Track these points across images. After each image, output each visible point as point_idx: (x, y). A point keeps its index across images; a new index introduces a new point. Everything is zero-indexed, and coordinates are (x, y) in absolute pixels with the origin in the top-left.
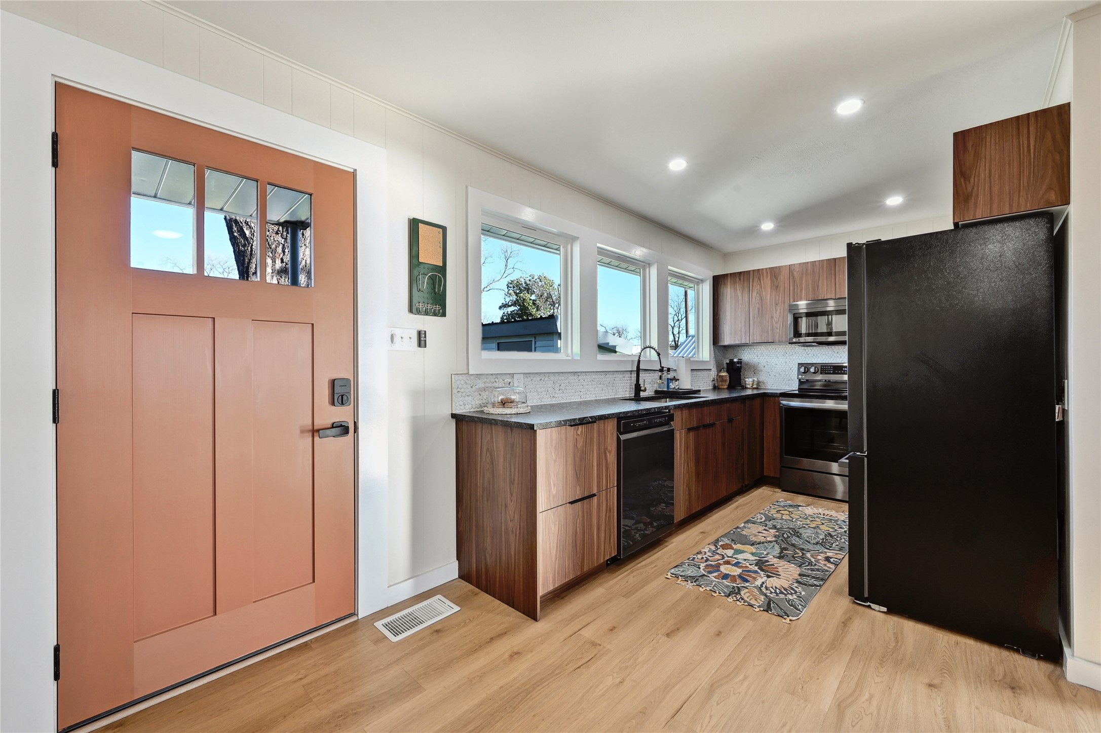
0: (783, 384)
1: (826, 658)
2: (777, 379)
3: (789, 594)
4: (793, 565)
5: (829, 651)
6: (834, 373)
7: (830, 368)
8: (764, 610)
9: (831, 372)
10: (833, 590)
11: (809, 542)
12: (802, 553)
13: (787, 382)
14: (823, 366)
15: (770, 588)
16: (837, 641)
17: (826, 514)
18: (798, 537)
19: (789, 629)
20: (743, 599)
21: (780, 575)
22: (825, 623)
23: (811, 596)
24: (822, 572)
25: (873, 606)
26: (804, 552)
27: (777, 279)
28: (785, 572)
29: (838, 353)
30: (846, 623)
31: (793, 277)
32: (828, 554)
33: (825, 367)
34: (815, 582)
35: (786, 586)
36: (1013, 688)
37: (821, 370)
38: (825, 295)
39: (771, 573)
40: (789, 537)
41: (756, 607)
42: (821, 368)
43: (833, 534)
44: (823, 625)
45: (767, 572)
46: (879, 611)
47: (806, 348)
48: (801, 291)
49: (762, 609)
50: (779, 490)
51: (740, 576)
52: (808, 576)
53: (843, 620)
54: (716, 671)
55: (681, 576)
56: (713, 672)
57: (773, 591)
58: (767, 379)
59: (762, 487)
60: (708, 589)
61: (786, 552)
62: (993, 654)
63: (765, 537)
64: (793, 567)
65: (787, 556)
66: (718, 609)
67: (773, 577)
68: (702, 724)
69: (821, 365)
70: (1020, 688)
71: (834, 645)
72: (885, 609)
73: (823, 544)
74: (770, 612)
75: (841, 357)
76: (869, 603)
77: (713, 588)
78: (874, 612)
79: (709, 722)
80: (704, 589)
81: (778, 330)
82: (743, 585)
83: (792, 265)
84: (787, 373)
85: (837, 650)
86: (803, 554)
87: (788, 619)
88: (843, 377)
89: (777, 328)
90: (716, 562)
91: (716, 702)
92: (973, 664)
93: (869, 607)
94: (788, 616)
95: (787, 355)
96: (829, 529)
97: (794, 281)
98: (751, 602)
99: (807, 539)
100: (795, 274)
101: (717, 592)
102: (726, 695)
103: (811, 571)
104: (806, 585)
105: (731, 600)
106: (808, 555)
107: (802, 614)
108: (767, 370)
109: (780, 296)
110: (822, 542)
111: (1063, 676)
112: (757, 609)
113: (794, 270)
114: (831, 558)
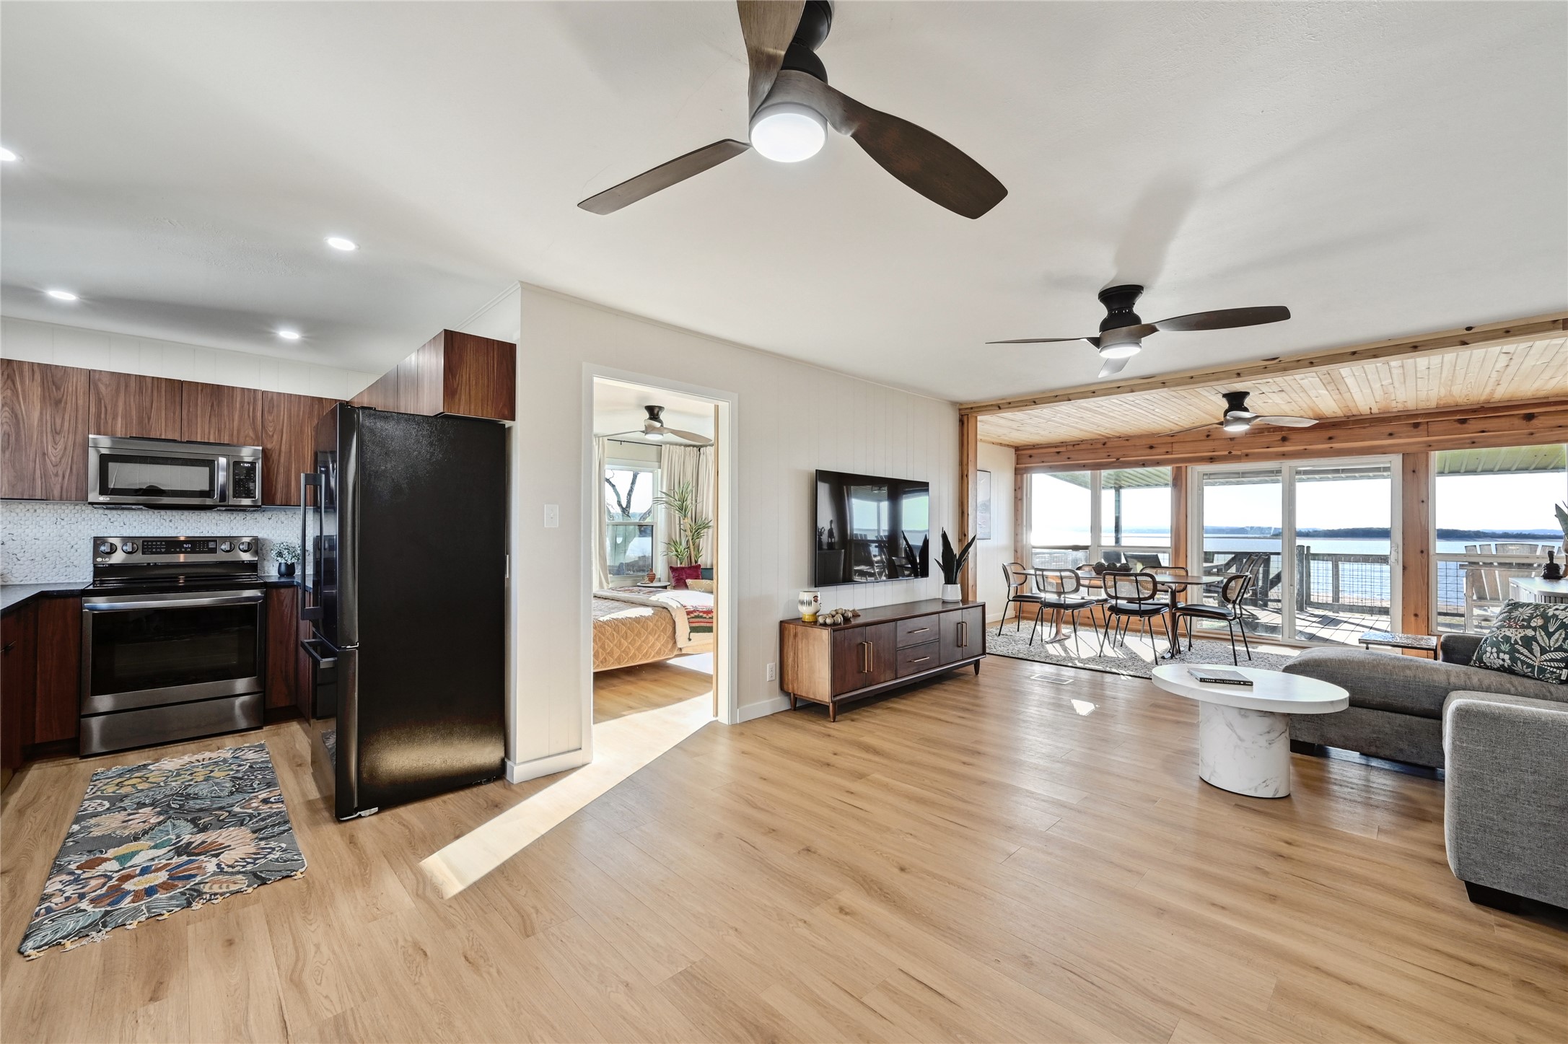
0: (54, 573)
1: (370, 876)
2: (39, 566)
3: (267, 855)
4: (232, 829)
5: (365, 871)
6: (168, 552)
7: (161, 544)
8: (258, 886)
9: (163, 550)
10: (307, 825)
11: (220, 797)
12: (227, 811)
13: (62, 570)
14: (148, 541)
15: (236, 864)
16: (363, 858)
17: (201, 759)
18: (194, 798)
19: (308, 882)
20: (215, 894)
21: (229, 846)
22: (334, 853)
23: (292, 842)
24: (277, 815)
25: (363, 813)
26: (229, 809)
27: (58, 388)
28: (233, 839)
29: (171, 521)
30: (352, 841)
31: (98, 393)
32: (260, 797)
33: (150, 543)
34: (282, 828)
35: (253, 850)
36: (497, 806)
37: (143, 548)
38: (163, 433)
39: (214, 850)
40: (184, 804)
41: (246, 889)
42: (143, 545)
43: (240, 775)
44: (336, 857)
45: (208, 852)
46: (370, 815)
47: (107, 512)
48: (115, 418)
49: (256, 886)
50: (77, 759)
51: (171, 877)
52: (266, 827)
53: (348, 842)
54: (279, 968)
55: (63, 938)
56: (276, 971)
57: (245, 864)
58: (10, 567)
59: (32, 766)
60: (143, 918)
61: (202, 821)
62: (469, 795)
63: (144, 822)
64: (233, 831)
65: (211, 824)
66: (191, 927)
67: (223, 852)
68: (327, 1009)
69: (143, 539)
70: (500, 804)
71: (363, 862)
72: (376, 809)
73: (240, 790)
74: (270, 882)
75: (177, 528)
76: (359, 813)
77: (148, 911)
78: (365, 819)
79: (332, 1001)
80: (136, 923)
81: (60, 479)
82: (192, 883)
83: (95, 371)
84: (62, 555)
85: (371, 865)
86: (229, 812)
87: (298, 873)
88: (185, 558)
89: (57, 475)
90: (105, 888)
91: (316, 985)
92: (465, 808)
93: (360, 816)
94: (297, 871)
95: (63, 523)
96: (228, 772)
97: (99, 401)
98: (231, 889)
99: (213, 795)
100: (102, 388)
101: (165, 912)
102: (317, 973)
103: (263, 821)
104: (274, 836)
105: (200, 906)
106: (237, 809)
107: (305, 860)
108: (11, 551)
109: (67, 417)
110: (237, 789)
111: (510, 784)
112: (250, 890)
113: (99, 380)
114: (270, 798)
